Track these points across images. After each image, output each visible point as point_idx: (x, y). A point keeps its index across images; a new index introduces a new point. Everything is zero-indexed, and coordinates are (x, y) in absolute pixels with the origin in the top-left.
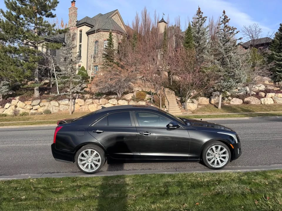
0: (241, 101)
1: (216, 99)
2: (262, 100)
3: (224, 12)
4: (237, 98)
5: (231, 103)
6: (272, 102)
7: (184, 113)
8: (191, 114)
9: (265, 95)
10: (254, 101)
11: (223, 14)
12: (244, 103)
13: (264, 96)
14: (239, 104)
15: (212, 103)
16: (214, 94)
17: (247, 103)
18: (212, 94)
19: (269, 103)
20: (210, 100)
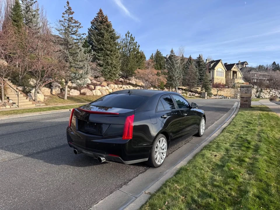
0: (79, 92)
1: (57, 90)
2: (93, 92)
3: (68, 3)
4: (75, 89)
5: (70, 94)
6: (100, 94)
7: (36, 105)
8: (45, 105)
9: (95, 88)
10: (88, 93)
11: (67, 4)
12: (81, 94)
13: (93, 88)
14: (78, 95)
15: (54, 93)
16: (54, 84)
17: (84, 94)
18: (51, 85)
19: (99, 95)
20: (51, 91)
